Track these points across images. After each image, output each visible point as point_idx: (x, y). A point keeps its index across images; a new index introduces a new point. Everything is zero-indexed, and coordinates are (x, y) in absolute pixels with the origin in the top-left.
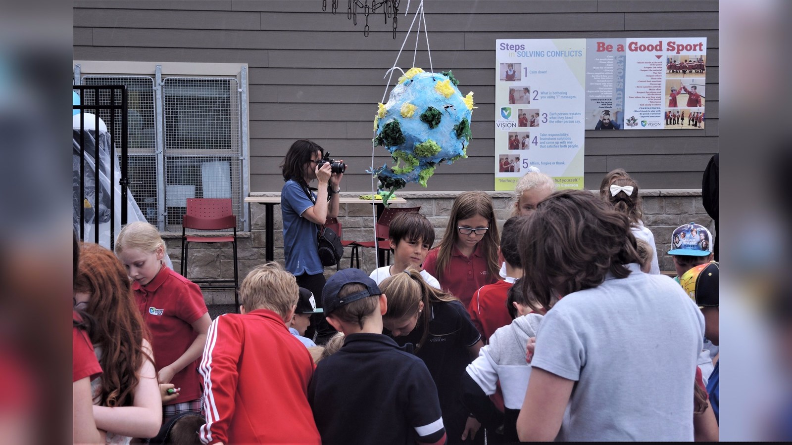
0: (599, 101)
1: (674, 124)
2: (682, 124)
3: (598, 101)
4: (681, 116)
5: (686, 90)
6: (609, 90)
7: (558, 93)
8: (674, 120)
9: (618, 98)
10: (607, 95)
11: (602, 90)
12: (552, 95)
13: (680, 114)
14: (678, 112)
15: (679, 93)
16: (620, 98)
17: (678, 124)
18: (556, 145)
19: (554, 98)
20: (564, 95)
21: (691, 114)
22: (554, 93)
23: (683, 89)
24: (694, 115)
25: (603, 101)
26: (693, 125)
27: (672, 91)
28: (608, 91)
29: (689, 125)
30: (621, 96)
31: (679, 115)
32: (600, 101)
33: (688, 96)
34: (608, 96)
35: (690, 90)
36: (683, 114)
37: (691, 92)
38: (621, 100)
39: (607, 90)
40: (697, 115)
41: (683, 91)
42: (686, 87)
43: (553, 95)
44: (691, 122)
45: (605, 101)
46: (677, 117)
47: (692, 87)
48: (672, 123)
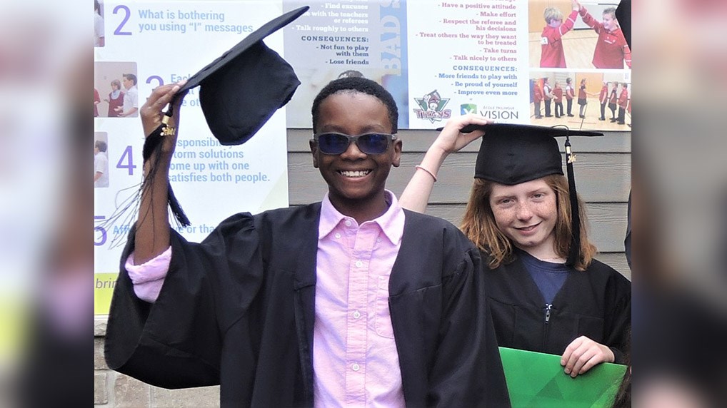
0: (328, 43)
1: (557, 116)
2: (582, 117)
3: (323, 43)
4: (577, 93)
5: (587, 19)
6: (358, 11)
7: (194, 15)
8: (558, 103)
9: (385, 37)
10: (351, 25)
11: (335, 11)
12: (178, 21)
13: (575, 87)
14: (568, 81)
15: (568, 27)
16: (394, 35)
17: (570, 115)
18: (198, 173)
19: (183, 29)
20: (217, 22)
21: (605, 89)
22: (181, 16)
23: (579, 18)
24: (614, 91)
25: (339, 44)
26: (613, 120)
27: (548, 21)
28: (356, 15)
29: (603, 118)
30: (397, 30)
31: (572, 90)
32: (332, 44)
33: (593, 37)
34: (355, 29)
35: (600, 21)
36: (583, 87)
37: (602, 26)
38: (397, 41)
39: (351, 11)
40: (624, 92)
41: (579, 22)
42: (590, 12)
43: (181, 22)
44: (608, 112)
45: (345, 44)
46: (567, 96)
47: (606, 12)
48: (553, 112)
